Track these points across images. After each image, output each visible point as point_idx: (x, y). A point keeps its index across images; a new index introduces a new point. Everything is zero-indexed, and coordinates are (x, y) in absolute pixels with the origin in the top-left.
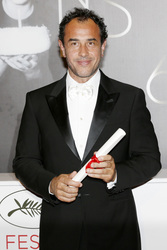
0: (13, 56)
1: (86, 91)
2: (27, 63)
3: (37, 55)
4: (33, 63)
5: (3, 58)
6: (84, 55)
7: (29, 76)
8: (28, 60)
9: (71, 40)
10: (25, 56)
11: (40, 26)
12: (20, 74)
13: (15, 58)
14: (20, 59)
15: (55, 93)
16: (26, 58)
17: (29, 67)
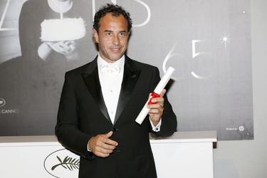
0: (56, 42)
1: (114, 69)
2: (68, 48)
3: (76, 41)
4: (72, 47)
5: (49, 43)
6: (117, 43)
7: (69, 58)
8: (69, 45)
9: (106, 31)
10: (65, 42)
11: (77, 18)
12: (62, 56)
13: (58, 43)
14: (62, 44)
15: (89, 72)
16: (67, 43)
17: (69, 51)
